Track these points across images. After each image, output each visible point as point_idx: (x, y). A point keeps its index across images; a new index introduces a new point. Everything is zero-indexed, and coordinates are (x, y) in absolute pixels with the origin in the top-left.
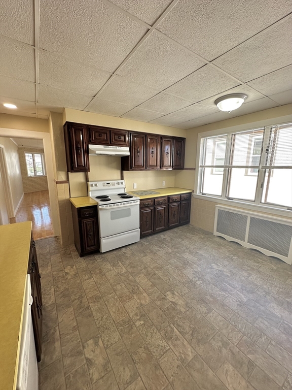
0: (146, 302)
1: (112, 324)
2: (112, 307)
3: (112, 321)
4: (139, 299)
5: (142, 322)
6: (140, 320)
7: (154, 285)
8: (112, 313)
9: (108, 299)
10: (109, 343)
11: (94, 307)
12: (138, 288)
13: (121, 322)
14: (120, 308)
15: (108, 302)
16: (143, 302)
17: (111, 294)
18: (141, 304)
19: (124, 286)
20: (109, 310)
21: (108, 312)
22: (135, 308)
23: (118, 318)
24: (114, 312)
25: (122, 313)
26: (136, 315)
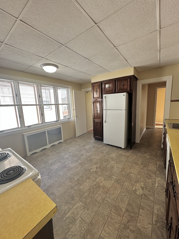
0: (102, 178)
1: (123, 188)
2: (115, 194)
3: (122, 189)
4: (102, 182)
5: (113, 176)
6: (113, 178)
7: (89, 178)
8: (119, 192)
9: (112, 200)
10: (131, 185)
11: (123, 206)
12: (95, 185)
13: (120, 185)
14: (113, 189)
15: (114, 199)
16: (103, 179)
17: (108, 201)
18: (105, 180)
19: (96, 195)
20: (118, 194)
21: (120, 195)
22: (109, 182)
23: (119, 187)
24: (117, 191)
25: (115, 187)
26: (111, 180)
